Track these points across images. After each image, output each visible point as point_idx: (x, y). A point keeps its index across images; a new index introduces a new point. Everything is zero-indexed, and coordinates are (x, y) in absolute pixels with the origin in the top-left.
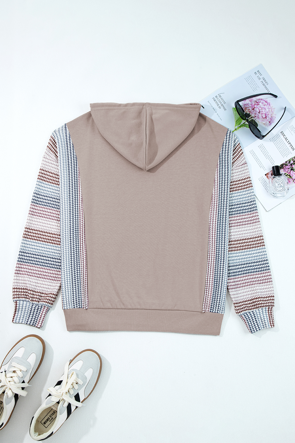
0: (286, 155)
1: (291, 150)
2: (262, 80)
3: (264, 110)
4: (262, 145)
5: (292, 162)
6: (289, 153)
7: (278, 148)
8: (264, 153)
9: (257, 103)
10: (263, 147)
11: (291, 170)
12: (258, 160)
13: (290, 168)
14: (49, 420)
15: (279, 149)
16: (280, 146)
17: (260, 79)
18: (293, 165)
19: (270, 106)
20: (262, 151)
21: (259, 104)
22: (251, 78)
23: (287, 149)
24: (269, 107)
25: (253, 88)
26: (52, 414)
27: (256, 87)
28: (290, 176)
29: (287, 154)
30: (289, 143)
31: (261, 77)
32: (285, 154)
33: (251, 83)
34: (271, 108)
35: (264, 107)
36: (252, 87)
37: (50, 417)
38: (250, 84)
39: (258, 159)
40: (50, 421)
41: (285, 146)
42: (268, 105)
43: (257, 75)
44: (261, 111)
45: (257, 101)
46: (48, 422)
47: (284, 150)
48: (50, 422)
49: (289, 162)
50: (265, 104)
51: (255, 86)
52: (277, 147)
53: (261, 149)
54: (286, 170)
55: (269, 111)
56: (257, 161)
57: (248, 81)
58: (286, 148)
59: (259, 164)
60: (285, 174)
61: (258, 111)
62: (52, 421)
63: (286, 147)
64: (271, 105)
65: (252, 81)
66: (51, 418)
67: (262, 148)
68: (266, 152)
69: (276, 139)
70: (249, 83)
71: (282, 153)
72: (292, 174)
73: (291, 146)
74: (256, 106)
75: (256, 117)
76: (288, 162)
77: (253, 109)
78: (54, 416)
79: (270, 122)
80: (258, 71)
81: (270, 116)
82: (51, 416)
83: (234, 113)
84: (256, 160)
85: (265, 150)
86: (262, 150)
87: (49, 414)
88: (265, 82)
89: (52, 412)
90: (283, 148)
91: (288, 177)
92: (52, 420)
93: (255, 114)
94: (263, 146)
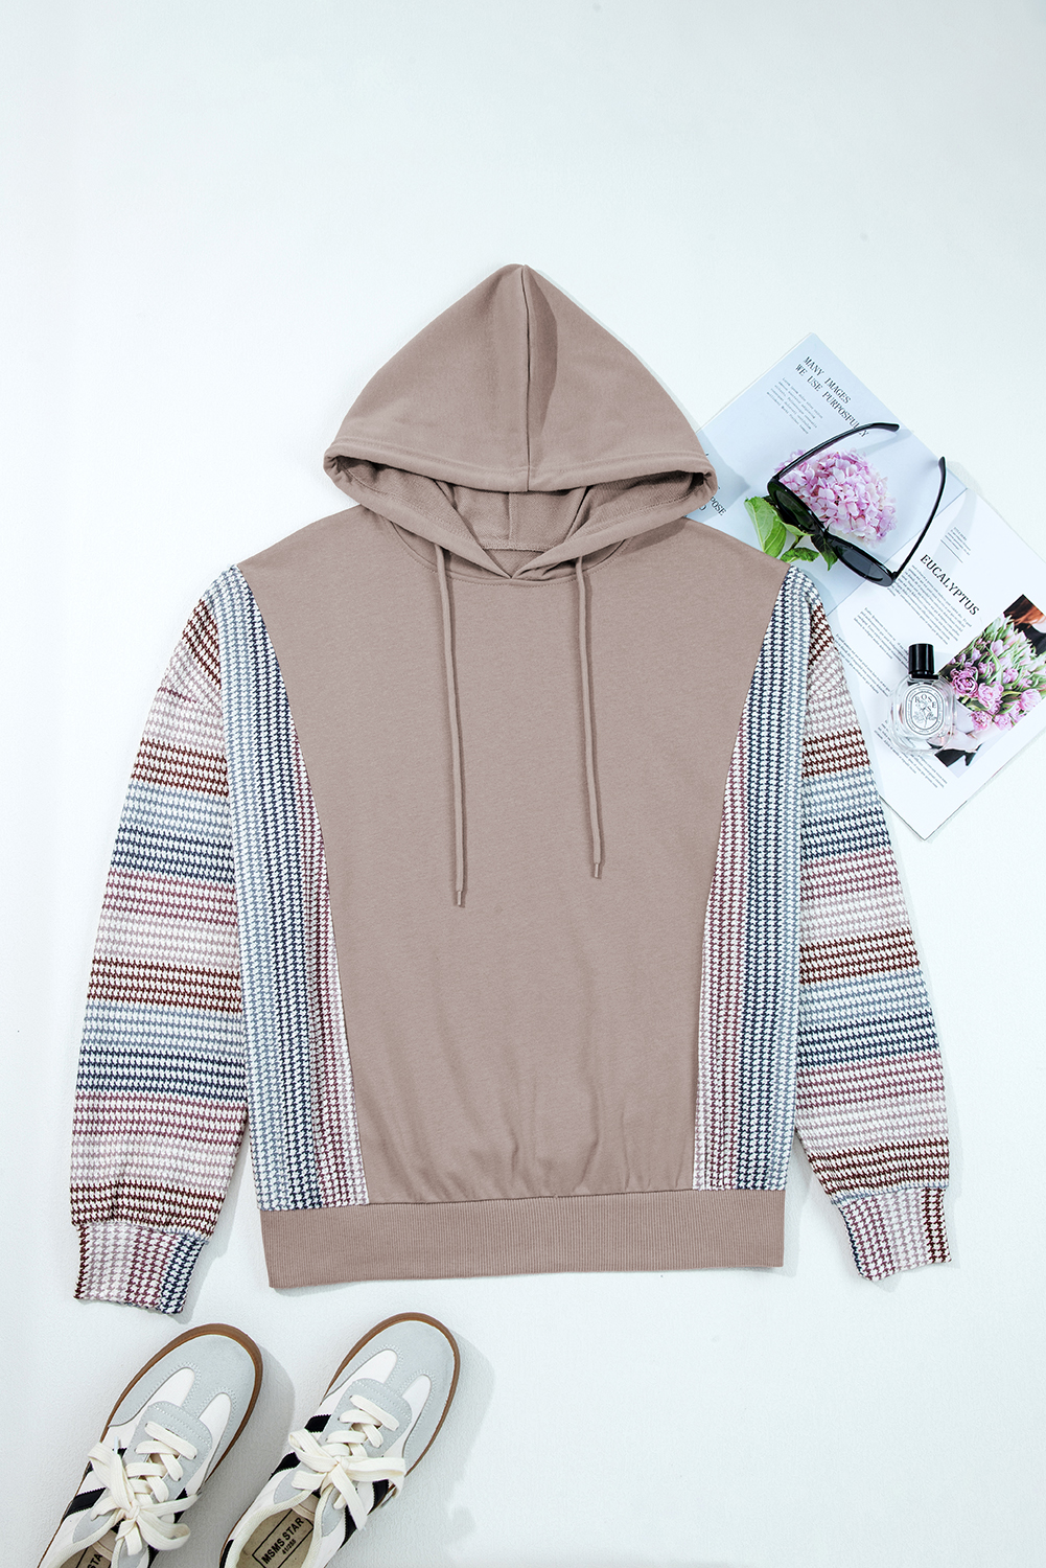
0: (953, 633)
1: (966, 613)
2: (826, 388)
3: (850, 492)
4: (868, 614)
5: (976, 655)
6: (960, 626)
7: (922, 614)
8: (877, 639)
9: (823, 471)
10: (873, 620)
11: (980, 681)
12: (862, 666)
13: (974, 675)
14: (283, 1548)
15: (924, 617)
16: (927, 605)
17: (817, 386)
18: (982, 665)
19: (868, 473)
20: (871, 632)
21: (831, 474)
22: (789, 388)
23: (954, 613)
24: (868, 477)
25: (801, 423)
26: (292, 1529)
27: (811, 418)
28: (977, 703)
29: (956, 629)
30: (954, 591)
31: (821, 379)
32: (950, 630)
33: (791, 405)
34: (874, 481)
35: (848, 479)
36: (798, 420)
37: (283, 1539)
38: (789, 410)
39: (860, 663)
40: (284, 1553)
41: (944, 603)
42: (863, 471)
43: (807, 376)
44: (842, 497)
45: (824, 465)
46: (279, 1556)
47: (944, 616)
48: (286, 1556)
49: (968, 657)
50: (850, 471)
51: (806, 413)
52: (920, 612)
53: (866, 627)
54: (962, 687)
55: (869, 490)
56: (860, 671)
57: (779, 400)
58: (949, 608)
59: (868, 679)
60: (961, 699)
61: (833, 497)
62: (291, 1550)
63: (946, 605)
64: (870, 470)
65: (792, 398)
66: (287, 1543)
67: (869, 624)
68: (886, 634)
69: (908, 585)
70: (786, 407)
71: (938, 631)
72: (983, 696)
73: (965, 601)
74: (820, 481)
75: (828, 518)
76: (964, 657)
77: (815, 494)
78: (297, 1536)
79: (878, 529)
80: (808, 361)
81: (875, 510)
82: (288, 1533)
83: (752, 517)
84: (857, 667)
85: (879, 627)
86: (868, 630)
87: (283, 1528)
88: (836, 396)
89: (291, 1521)
90: (939, 612)
91: (974, 707)
92: (293, 1548)
93: (825, 509)
94: (870, 617)
